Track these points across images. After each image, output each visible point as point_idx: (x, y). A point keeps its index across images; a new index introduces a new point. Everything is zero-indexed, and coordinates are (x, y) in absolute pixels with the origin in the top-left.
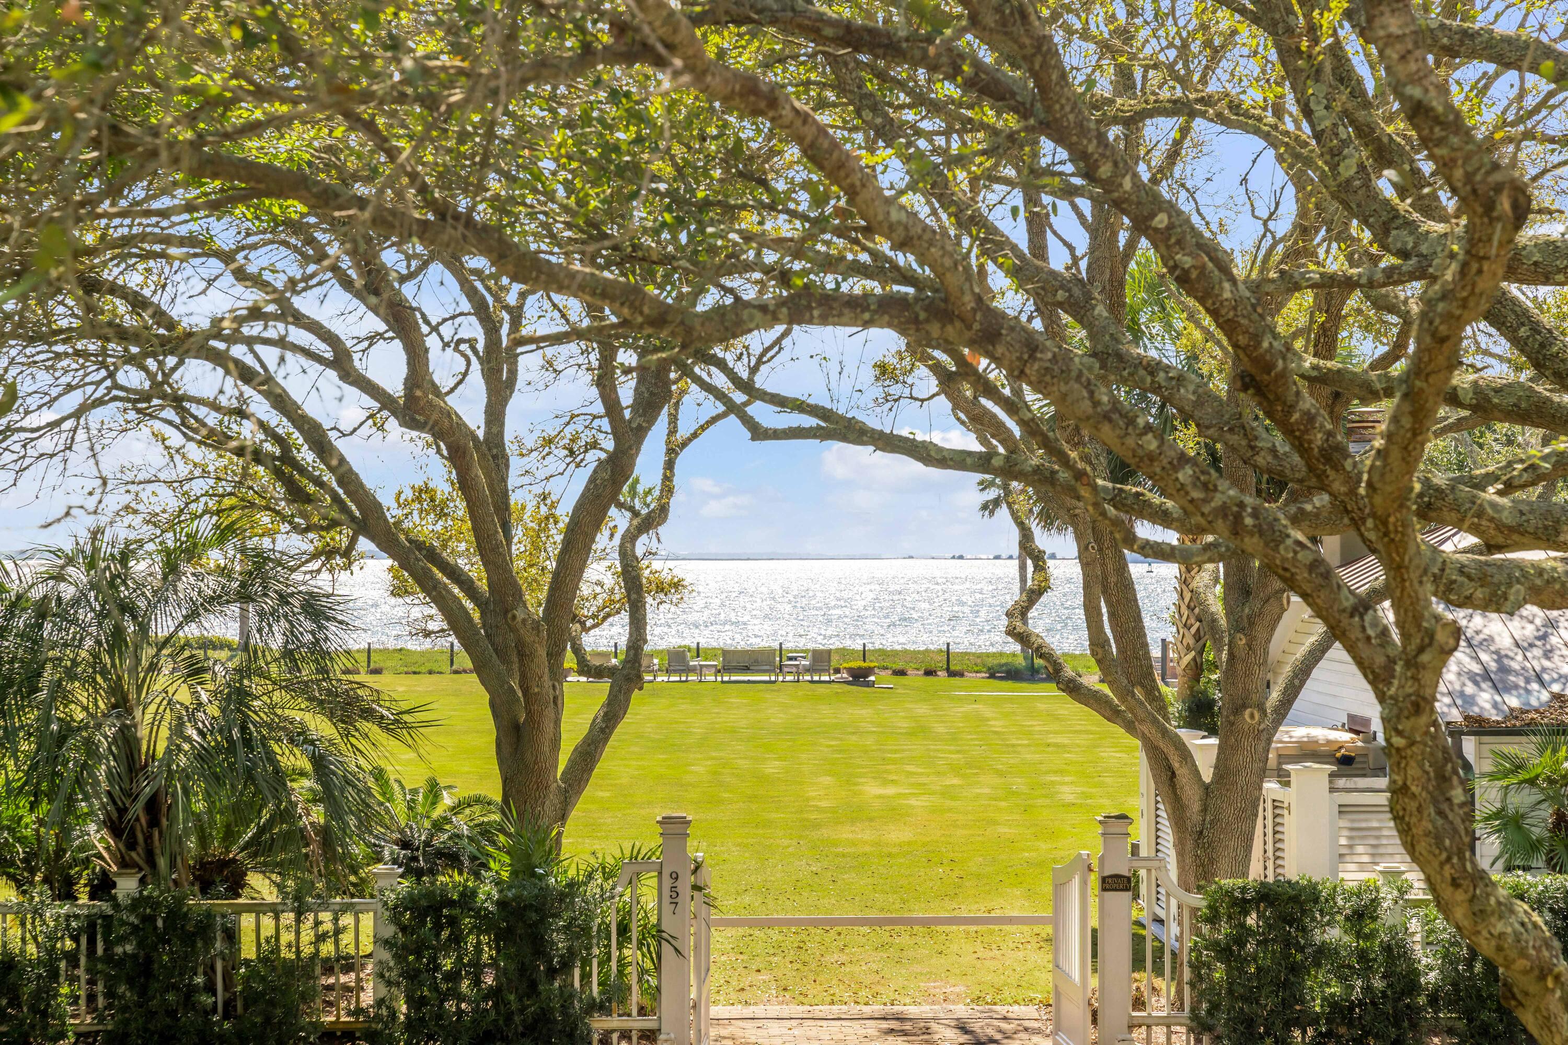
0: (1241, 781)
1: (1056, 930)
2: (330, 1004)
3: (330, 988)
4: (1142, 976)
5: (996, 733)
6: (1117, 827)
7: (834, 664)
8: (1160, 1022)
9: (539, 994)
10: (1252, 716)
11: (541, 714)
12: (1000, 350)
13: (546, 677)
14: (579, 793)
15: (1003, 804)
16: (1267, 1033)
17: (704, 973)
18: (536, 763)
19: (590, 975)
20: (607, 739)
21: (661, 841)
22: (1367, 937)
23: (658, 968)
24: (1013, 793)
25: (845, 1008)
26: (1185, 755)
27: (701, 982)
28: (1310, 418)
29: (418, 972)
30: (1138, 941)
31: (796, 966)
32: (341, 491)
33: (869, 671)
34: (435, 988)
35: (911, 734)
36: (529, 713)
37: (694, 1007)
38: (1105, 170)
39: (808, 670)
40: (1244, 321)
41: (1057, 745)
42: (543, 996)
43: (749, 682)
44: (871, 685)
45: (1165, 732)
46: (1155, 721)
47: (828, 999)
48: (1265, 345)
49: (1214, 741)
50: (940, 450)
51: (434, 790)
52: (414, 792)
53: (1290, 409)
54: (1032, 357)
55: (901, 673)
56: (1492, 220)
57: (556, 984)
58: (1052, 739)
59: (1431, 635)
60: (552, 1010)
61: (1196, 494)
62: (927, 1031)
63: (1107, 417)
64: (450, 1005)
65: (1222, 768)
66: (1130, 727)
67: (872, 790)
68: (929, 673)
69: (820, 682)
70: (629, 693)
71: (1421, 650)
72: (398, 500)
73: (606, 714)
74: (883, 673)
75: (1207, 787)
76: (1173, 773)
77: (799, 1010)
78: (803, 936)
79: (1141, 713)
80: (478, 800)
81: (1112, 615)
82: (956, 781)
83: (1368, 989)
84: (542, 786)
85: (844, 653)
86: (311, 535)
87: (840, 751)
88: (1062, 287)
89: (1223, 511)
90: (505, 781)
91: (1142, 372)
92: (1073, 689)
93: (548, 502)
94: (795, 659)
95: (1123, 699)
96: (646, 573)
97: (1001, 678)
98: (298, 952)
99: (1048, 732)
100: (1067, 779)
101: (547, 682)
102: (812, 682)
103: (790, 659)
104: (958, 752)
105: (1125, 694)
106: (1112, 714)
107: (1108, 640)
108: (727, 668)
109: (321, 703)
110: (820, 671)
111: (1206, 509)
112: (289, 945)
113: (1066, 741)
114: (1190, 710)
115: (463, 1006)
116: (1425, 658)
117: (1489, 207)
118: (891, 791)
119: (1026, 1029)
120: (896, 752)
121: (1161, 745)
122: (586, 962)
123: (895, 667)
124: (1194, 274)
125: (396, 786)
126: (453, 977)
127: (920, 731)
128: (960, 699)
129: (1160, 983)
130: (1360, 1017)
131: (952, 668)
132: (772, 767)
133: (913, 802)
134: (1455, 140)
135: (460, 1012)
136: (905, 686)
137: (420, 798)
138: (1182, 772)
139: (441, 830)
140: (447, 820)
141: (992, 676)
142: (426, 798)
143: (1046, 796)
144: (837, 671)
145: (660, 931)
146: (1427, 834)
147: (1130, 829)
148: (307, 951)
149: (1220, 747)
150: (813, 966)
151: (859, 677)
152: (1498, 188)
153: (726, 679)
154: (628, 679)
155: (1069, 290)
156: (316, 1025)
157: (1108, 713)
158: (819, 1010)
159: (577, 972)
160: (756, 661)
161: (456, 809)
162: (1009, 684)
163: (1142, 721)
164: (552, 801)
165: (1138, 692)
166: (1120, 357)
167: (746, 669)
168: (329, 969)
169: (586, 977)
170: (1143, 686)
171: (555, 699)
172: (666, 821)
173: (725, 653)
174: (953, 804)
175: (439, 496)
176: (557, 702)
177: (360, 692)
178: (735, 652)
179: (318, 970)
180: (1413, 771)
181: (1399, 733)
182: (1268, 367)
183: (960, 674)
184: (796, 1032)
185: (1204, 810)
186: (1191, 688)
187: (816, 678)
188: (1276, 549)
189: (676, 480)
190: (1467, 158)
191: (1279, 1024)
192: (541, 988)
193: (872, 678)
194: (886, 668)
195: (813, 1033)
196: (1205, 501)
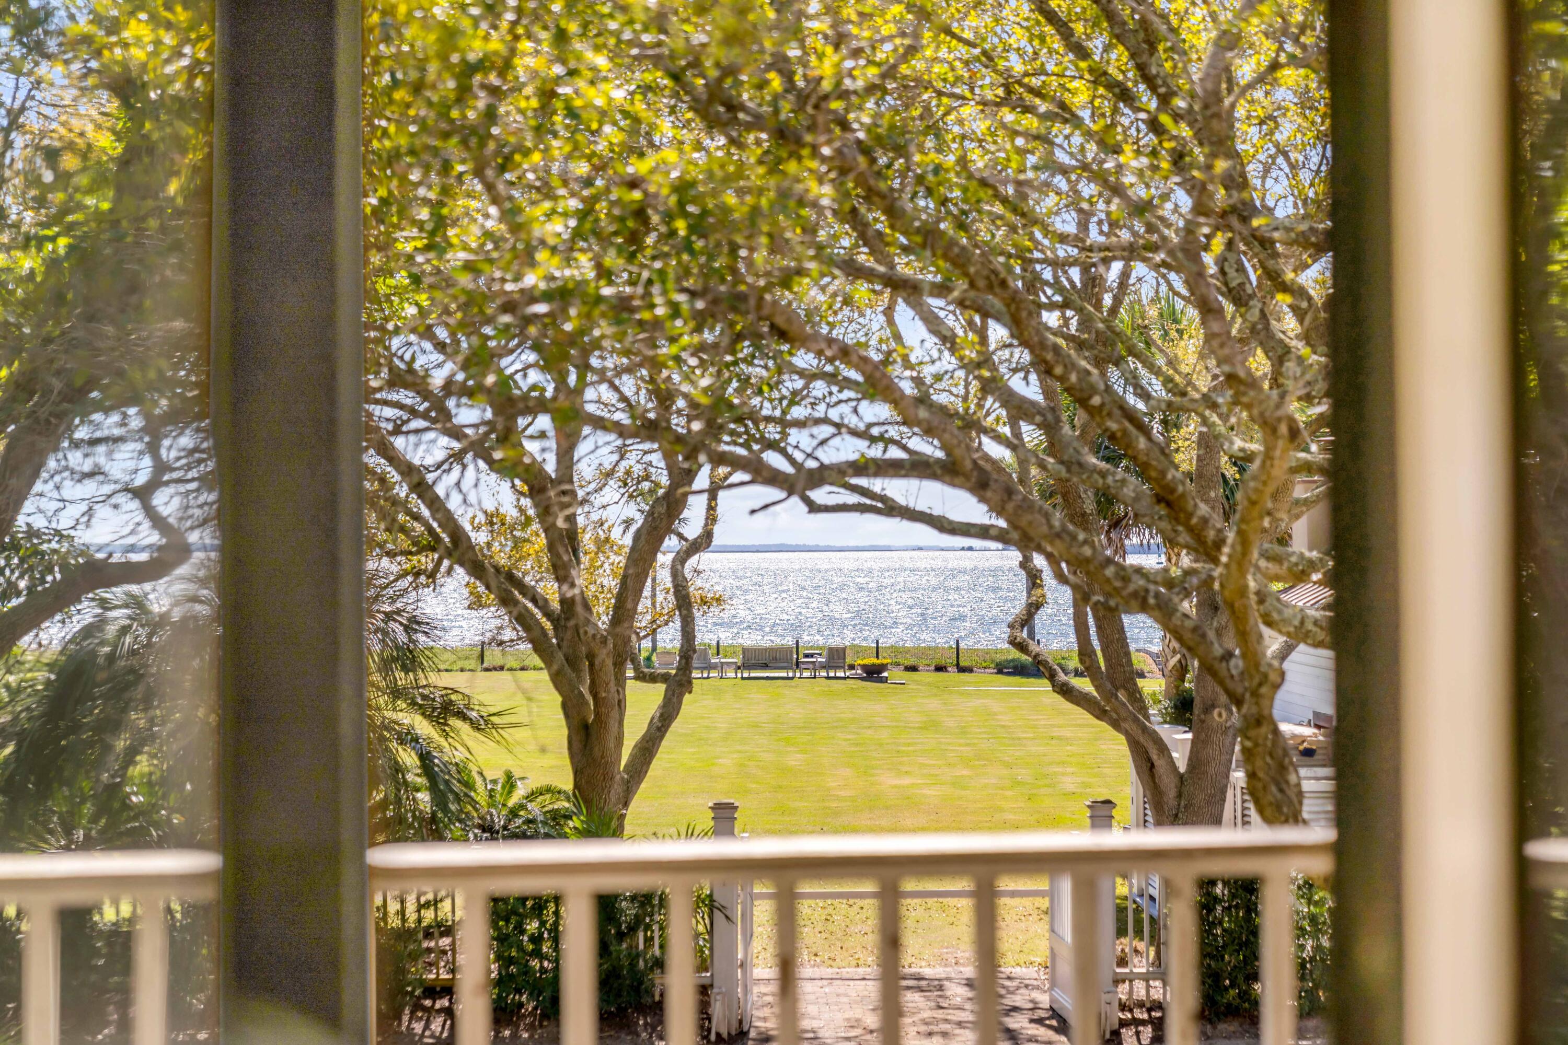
0: (1212, 770)
1: (1052, 902)
2: (430, 964)
3: (429, 950)
4: (1125, 941)
5: (1003, 726)
6: (1104, 810)
7: (849, 660)
8: (1142, 977)
9: (610, 954)
10: (1220, 715)
11: (608, 716)
13: (612, 684)
15: (1009, 793)
16: (1232, 985)
17: (749, 937)
18: (602, 758)
19: (652, 938)
20: (662, 738)
21: (712, 823)
22: (1316, 904)
23: (711, 932)
24: (1019, 783)
25: (868, 970)
26: (1163, 749)
27: (747, 944)
28: (1205, 521)
29: (507, 936)
30: (1121, 911)
31: (824, 935)
32: (435, 525)
33: (882, 668)
34: (521, 948)
35: (923, 728)
36: (597, 714)
37: (742, 965)
38: (1059, 370)
39: (826, 667)
40: (1154, 463)
41: (1060, 738)
42: (614, 955)
43: (767, 678)
44: (884, 680)
45: (1145, 730)
46: (1136, 720)
47: (854, 963)
48: (1170, 477)
49: (1189, 736)
50: (951, 522)
51: (510, 782)
52: (494, 782)
53: (1190, 515)
54: (1010, 499)
55: (913, 669)
56: (1277, 438)
57: (624, 946)
58: (1056, 732)
59: (1265, 676)
60: (622, 967)
61: (1118, 584)
62: (941, 988)
63: (1058, 536)
64: (535, 963)
65: (1195, 761)
66: (1116, 725)
67: (888, 781)
68: (940, 669)
69: (835, 678)
70: (681, 696)
71: (1260, 685)
72: (471, 522)
74: (895, 669)
75: (1181, 777)
76: (1153, 766)
77: (828, 972)
78: (830, 910)
79: (1123, 714)
80: (549, 790)
81: (1099, 628)
82: (965, 772)
83: (1318, 948)
84: (608, 777)
85: (859, 650)
86: (399, 558)
87: (857, 745)
88: (1039, 413)
90: (576, 773)
91: (1096, 476)
92: (1065, 691)
93: (606, 526)
94: (812, 656)
95: (1108, 701)
96: (691, 590)
97: (1009, 674)
98: (404, 920)
99: (1052, 726)
100: (1069, 770)
101: (612, 687)
102: (828, 678)
103: (806, 656)
104: (967, 745)
105: (1110, 696)
106: (1100, 713)
107: (1094, 652)
108: (747, 665)
109: (421, 706)
110: (836, 668)
111: (1124, 593)
112: (397, 913)
113: (1068, 735)
114: (1176, 707)
115: (546, 964)
116: (1264, 690)
117: (1274, 431)
118: (906, 781)
119: (1027, 986)
120: (909, 745)
121: (1142, 740)
122: (648, 927)
123: (907, 663)
125: (478, 779)
126: (537, 939)
127: (930, 725)
128: (969, 694)
129: (1141, 946)
130: (1311, 972)
131: (962, 664)
132: (794, 760)
133: (927, 792)
134: (1252, 394)
135: (543, 970)
136: (917, 683)
137: (499, 787)
138: (1160, 763)
139: (517, 816)
140: (522, 807)
141: (1000, 672)
142: (503, 787)
143: (1049, 786)
144: (852, 667)
145: (713, 901)
146: (1271, 803)
147: (1114, 813)
148: (412, 917)
149: (1194, 742)
150: (840, 935)
151: (873, 673)
152: (1279, 420)
153: (746, 675)
154: (681, 685)
155: (1043, 415)
156: (421, 982)
157: (1097, 712)
158: (845, 972)
159: (641, 935)
160: (775, 659)
161: (532, 796)
162: (1017, 679)
163: (1125, 720)
164: (617, 790)
165: (1122, 696)
166: (1080, 465)
167: (765, 666)
168: (428, 935)
169: (649, 941)
170: (1126, 689)
171: (619, 702)
172: (717, 807)
173: (745, 651)
174: (963, 793)
175: (508, 521)
176: (621, 704)
177: (453, 697)
178: (754, 650)
179: (420, 935)
181: (1248, 738)
182: (1173, 491)
183: (968, 670)
184: (827, 990)
185: (1180, 796)
186: (1177, 687)
187: (832, 674)
188: (1170, 619)
189: (719, 510)
190: (1261, 403)
191: (1241, 979)
192: (612, 948)
193: (885, 674)
194: (898, 664)
195: (842, 990)
196: (1124, 588)
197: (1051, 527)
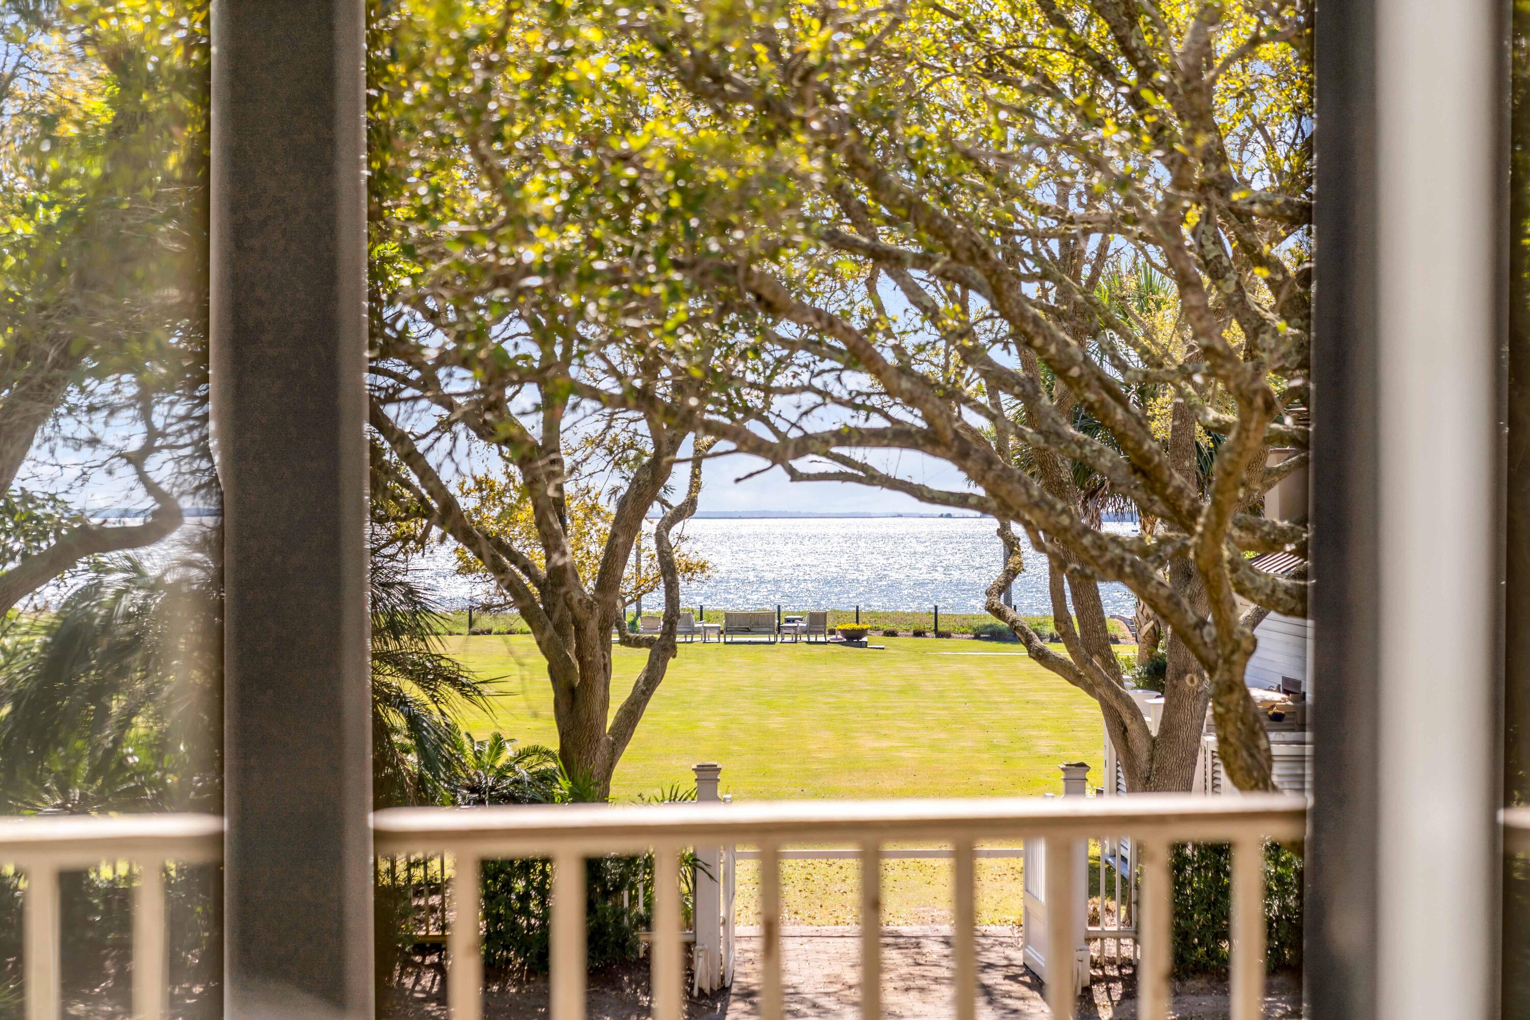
0: (1183, 735)
1: (1026, 862)
2: (421, 921)
3: (419, 908)
4: (1097, 900)
5: (980, 691)
6: (1078, 773)
7: (830, 625)
8: (1113, 935)
9: (597, 912)
10: (1192, 681)
11: (593, 679)
12: (969, 464)
13: (598, 648)
14: (624, 745)
15: (986, 756)
16: (1200, 944)
17: (731, 895)
18: (588, 720)
19: (637, 897)
20: (647, 700)
21: (695, 785)
22: (1283, 864)
23: (694, 892)
24: (995, 746)
25: (848, 928)
26: (1136, 713)
27: (729, 903)
28: (1180, 491)
29: (495, 894)
30: (1093, 871)
31: (804, 894)
32: (424, 491)
33: (863, 632)
34: (508, 906)
35: (902, 691)
36: (583, 678)
37: (724, 923)
38: (1038, 342)
39: (807, 632)
40: (1131, 433)
41: (1036, 703)
42: (600, 913)
43: (750, 643)
44: (864, 645)
45: (1118, 694)
46: (1110, 685)
47: (833, 921)
48: (1146, 447)
49: (1162, 701)
51: (498, 744)
52: (481, 743)
53: (1165, 485)
54: (990, 468)
55: (892, 634)
56: (1253, 410)
57: (610, 904)
58: (1031, 697)
59: (1238, 643)
60: (607, 924)
61: (1095, 553)
62: (918, 945)
63: (1037, 505)
64: (523, 921)
65: (1167, 726)
66: (1090, 690)
67: (867, 744)
68: (918, 634)
69: (816, 643)
70: (665, 660)
71: (1233, 652)
72: (461, 489)
73: (646, 679)
74: (875, 634)
75: (1154, 740)
76: (1126, 729)
77: (808, 930)
78: (810, 869)
79: (1097, 678)
80: (535, 750)
81: (1075, 595)
82: (943, 736)
83: (1284, 908)
84: (594, 738)
85: (839, 615)
87: (838, 708)
88: (1018, 384)
89: (1112, 563)
90: (562, 735)
91: (1074, 446)
92: (1041, 656)
93: (592, 494)
94: (793, 621)
95: (1083, 667)
96: (676, 556)
97: (986, 639)
98: (394, 879)
99: (1028, 690)
100: (1043, 733)
101: (599, 652)
102: (809, 643)
103: (788, 621)
104: (945, 709)
105: (1085, 661)
106: (1075, 679)
107: (1070, 618)
108: (729, 630)
110: (817, 633)
111: (1101, 562)
112: (388, 872)
113: (1043, 699)
114: (1148, 672)
115: (533, 921)
116: (1236, 657)
117: (1250, 403)
118: (885, 744)
119: (1001, 944)
120: (888, 708)
121: (1115, 704)
122: (633, 886)
123: (887, 628)
124: (1097, 405)
125: (466, 740)
126: (524, 898)
127: (908, 689)
128: (947, 659)
129: (1113, 905)
130: (1277, 931)
131: (940, 629)
132: (775, 723)
133: (905, 754)
134: (1229, 366)
135: (530, 927)
136: (896, 647)
137: (487, 749)
138: (1132, 727)
139: (505, 777)
140: (510, 768)
141: (977, 637)
142: (491, 749)
143: (1024, 749)
144: (832, 632)
145: (695, 860)
146: (1241, 768)
147: (1088, 776)
148: (402, 875)
149: (1166, 707)
150: (820, 893)
151: (853, 638)
152: (1255, 392)
153: (728, 639)
154: (665, 649)
155: (1023, 386)
156: (412, 938)
157: (1072, 677)
158: (825, 930)
159: (626, 894)
160: (757, 624)
161: (521, 756)
162: (994, 644)
163: (1099, 685)
164: (602, 751)
165: (1096, 661)
166: (1058, 435)
167: (747, 631)
168: (418, 893)
169: (633, 899)
170: (1100, 655)
171: (605, 665)
172: (700, 769)
173: (728, 616)
174: (940, 756)
175: (497, 487)
176: (606, 668)
178: (737, 615)
179: (410, 893)
180: (1230, 728)
181: (1220, 704)
182: (1149, 461)
183: (947, 635)
184: (807, 947)
185: (1151, 759)
186: (1150, 653)
187: (813, 639)
188: (1145, 587)
189: (703, 477)
190: (1237, 375)
191: (1209, 936)
192: (598, 906)
193: (865, 639)
194: (877, 629)
195: (822, 947)
196: (1101, 556)
197: (1030, 496)
